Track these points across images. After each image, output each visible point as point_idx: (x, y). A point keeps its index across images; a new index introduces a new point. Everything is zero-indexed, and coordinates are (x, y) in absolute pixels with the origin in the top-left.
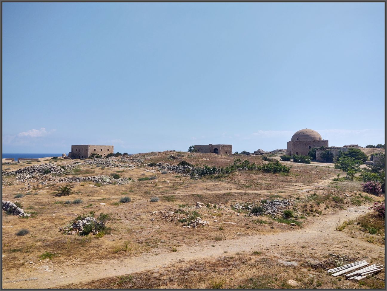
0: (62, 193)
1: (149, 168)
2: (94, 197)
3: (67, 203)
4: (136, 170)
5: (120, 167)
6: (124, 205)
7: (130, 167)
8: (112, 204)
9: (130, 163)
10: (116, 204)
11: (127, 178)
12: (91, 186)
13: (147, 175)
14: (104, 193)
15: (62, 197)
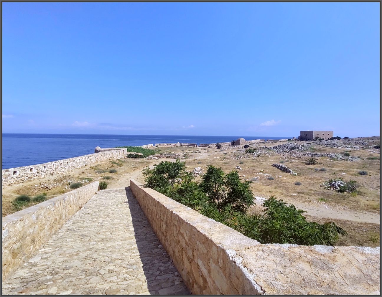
0: (309, 163)
1: (375, 150)
2: (334, 168)
3: (316, 170)
4: (362, 151)
5: (346, 148)
6: (363, 177)
7: (355, 148)
8: (352, 175)
9: (354, 145)
10: (355, 175)
11: (357, 157)
12: (328, 160)
13: (374, 155)
14: (341, 166)
15: (310, 165)
